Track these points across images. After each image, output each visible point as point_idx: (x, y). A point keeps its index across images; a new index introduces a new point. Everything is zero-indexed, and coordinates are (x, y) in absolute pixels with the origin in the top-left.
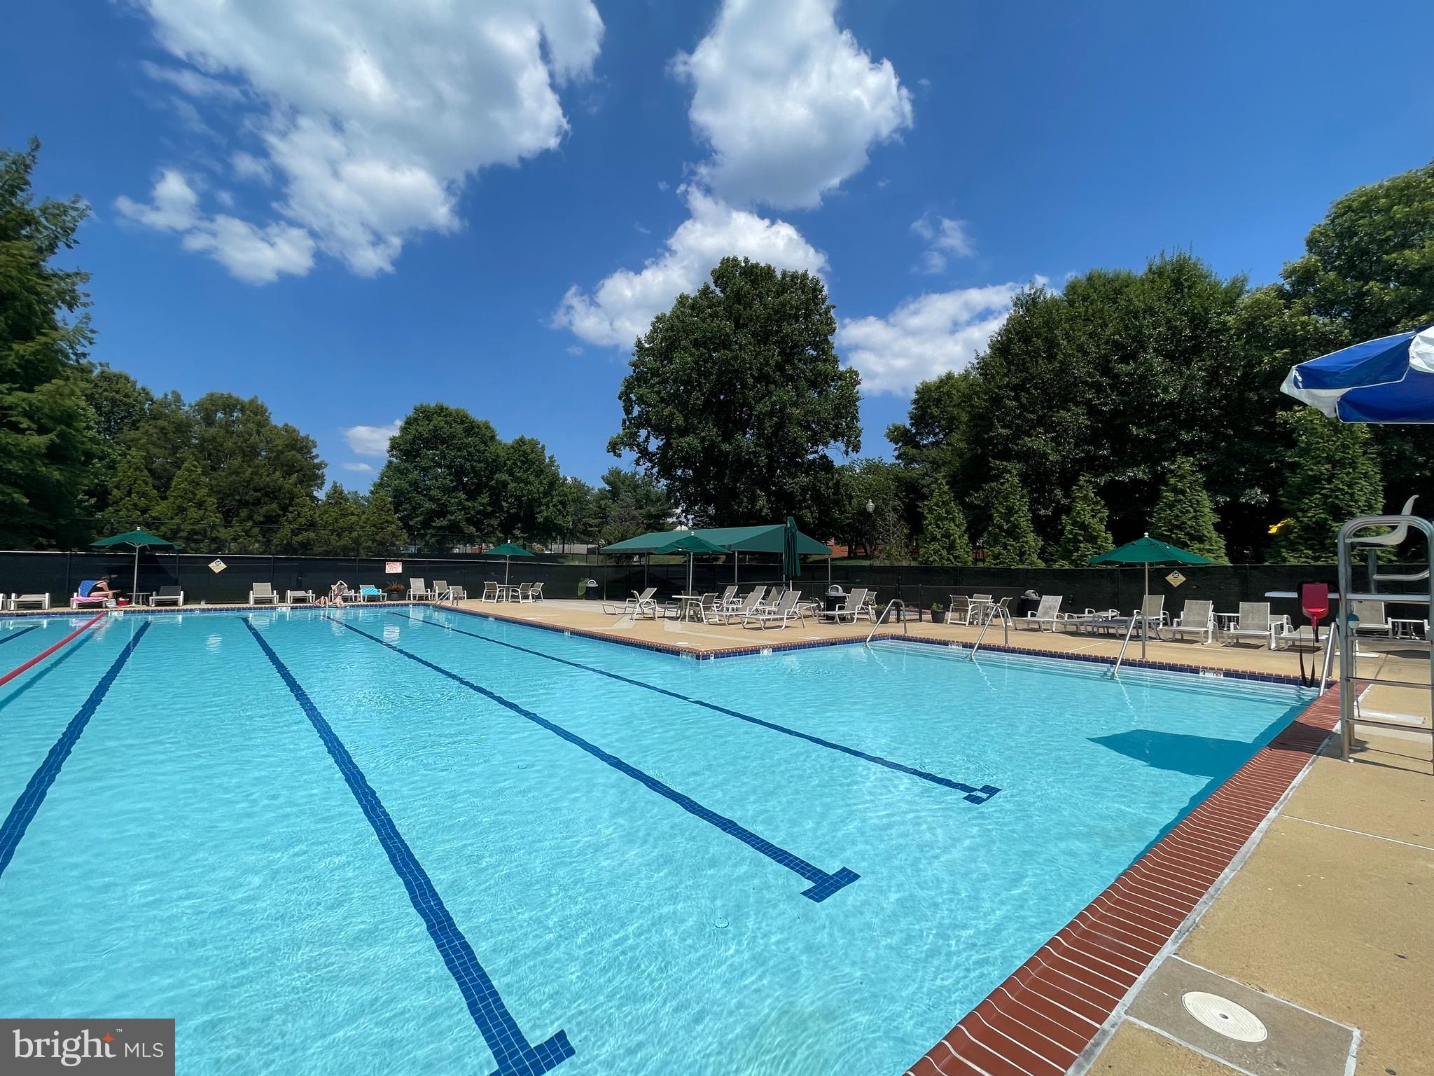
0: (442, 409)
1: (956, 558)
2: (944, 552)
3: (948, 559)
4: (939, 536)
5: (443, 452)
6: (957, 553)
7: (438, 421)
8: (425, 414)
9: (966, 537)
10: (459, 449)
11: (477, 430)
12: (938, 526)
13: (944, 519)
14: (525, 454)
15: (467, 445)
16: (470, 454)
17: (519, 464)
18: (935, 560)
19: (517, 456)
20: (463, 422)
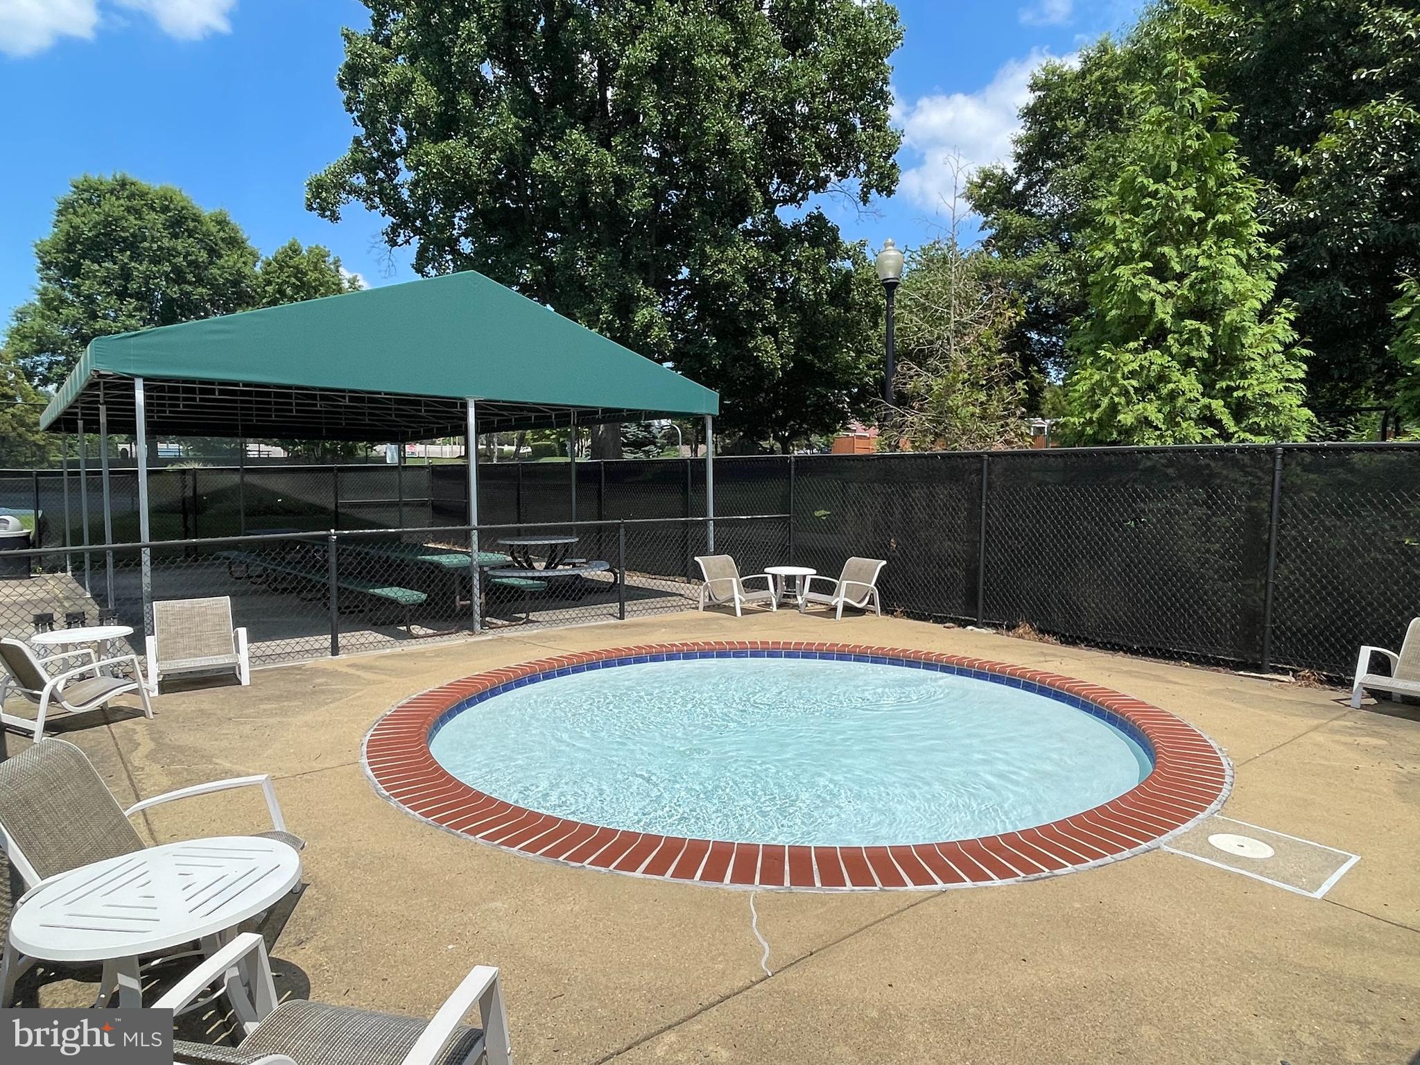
0: (123, 184)
1: (1240, 410)
2: (1189, 384)
3: (1208, 419)
4: (1164, 312)
5: (124, 267)
6: (1251, 388)
7: (113, 206)
8: (91, 193)
9: (1285, 315)
10: (156, 261)
11: (192, 225)
12: (1161, 271)
13: (1195, 233)
14: (298, 272)
15: (171, 253)
16: (177, 270)
17: (289, 291)
18: (1146, 422)
19: (284, 276)
20: (165, 209)
